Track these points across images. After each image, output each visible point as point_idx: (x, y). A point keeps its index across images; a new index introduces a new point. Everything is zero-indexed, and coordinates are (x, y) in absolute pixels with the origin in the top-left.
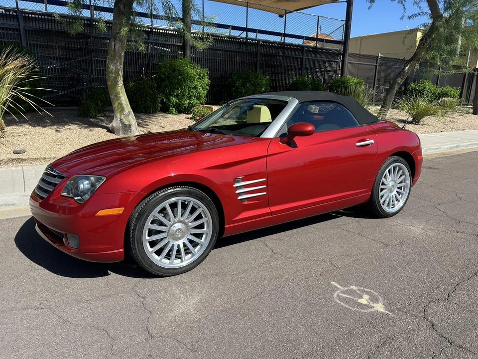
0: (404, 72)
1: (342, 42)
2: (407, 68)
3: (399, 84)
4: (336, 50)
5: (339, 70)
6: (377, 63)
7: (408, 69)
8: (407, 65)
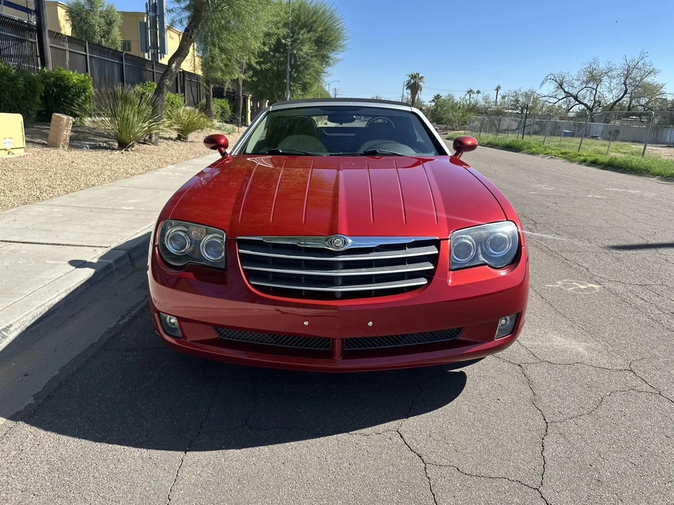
0: (171, 71)
1: (30, 10)
2: (174, 65)
3: (167, 86)
4: (22, 22)
5: (37, 56)
6: (86, 52)
7: (176, 68)
8: (174, 62)
